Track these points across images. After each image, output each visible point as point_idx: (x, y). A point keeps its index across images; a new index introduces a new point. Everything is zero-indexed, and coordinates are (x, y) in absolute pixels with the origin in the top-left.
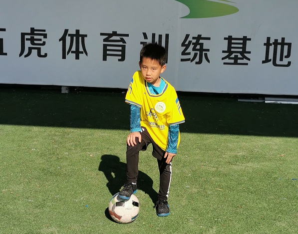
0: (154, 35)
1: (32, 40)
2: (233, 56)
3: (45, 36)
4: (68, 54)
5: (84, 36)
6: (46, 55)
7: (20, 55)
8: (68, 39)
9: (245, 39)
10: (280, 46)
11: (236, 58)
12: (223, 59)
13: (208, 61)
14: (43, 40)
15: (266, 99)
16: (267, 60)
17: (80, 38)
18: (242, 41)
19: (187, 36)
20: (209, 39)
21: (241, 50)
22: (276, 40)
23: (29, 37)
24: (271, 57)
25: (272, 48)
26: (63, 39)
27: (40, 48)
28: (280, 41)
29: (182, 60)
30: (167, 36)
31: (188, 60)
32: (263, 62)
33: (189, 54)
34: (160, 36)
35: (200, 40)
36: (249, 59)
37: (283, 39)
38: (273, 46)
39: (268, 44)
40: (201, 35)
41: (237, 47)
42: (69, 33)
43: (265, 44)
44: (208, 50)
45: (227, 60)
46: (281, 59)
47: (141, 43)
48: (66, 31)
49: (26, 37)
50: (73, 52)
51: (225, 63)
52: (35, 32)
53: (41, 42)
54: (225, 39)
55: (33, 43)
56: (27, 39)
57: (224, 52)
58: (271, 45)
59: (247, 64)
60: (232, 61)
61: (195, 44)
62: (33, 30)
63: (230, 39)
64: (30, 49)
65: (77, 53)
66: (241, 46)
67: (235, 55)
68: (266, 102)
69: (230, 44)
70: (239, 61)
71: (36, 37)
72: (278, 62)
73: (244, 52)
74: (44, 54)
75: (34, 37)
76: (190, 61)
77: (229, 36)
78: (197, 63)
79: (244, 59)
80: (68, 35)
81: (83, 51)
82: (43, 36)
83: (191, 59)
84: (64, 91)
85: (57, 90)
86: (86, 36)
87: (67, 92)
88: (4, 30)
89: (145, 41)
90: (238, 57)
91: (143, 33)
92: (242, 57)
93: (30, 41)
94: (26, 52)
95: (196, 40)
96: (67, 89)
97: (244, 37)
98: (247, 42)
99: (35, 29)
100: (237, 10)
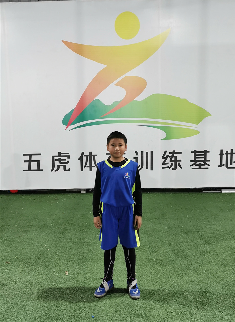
0: (142, 152)
1: (60, 160)
3: (68, 157)
4: (84, 168)
5: (95, 156)
6: (69, 170)
7: (52, 170)
8: (84, 158)
9: (205, 152)
10: (230, 155)
11: (200, 165)
12: (191, 166)
13: (181, 168)
14: (67, 160)
15: (222, 190)
16: (221, 165)
17: (92, 157)
18: (203, 153)
19: (166, 152)
20: (181, 153)
21: (203, 159)
22: (227, 151)
23: (57, 158)
24: (224, 162)
25: (224, 157)
26: (81, 159)
27: (65, 165)
28: (229, 152)
29: (163, 168)
30: (152, 152)
31: (167, 167)
32: (219, 166)
33: (168, 163)
34: (147, 153)
35: (175, 154)
36: (209, 165)
37: (232, 150)
39: (221, 154)
40: (175, 151)
41: (200, 158)
42: (84, 154)
43: (219, 154)
44: (180, 161)
45: (194, 167)
46: (231, 164)
47: (134, 158)
48: (83, 153)
49: (56, 158)
50: (88, 167)
51: (192, 169)
52: (62, 155)
53: (66, 161)
54: (192, 152)
55: (60, 162)
56: (56, 160)
57: (191, 161)
58: (224, 154)
59: (208, 168)
60: (198, 167)
61: (171, 157)
62: (60, 153)
63: (195, 152)
64: (59, 166)
65: (91, 167)
67: (199, 163)
68: (223, 192)
69: (195, 155)
70: (202, 167)
71: (62, 158)
72: (229, 165)
73: (205, 160)
74: (68, 169)
75: (61, 158)
76: (168, 168)
77: (194, 150)
78: (173, 169)
79: (206, 165)
80: (84, 156)
81: (95, 165)
82: (67, 157)
83: (169, 167)
84: (83, 192)
85: (78, 191)
86: (96, 155)
87: (85, 192)
88: (40, 154)
89: (137, 156)
90: (202, 164)
91: (135, 151)
92: (204, 164)
93: (58, 161)
94: (56, 168)
95: (172, 154)
96: (84, 191)
97: (204, 150)
98: (207, 153)
99: (61, 153)
100: (199, 132)
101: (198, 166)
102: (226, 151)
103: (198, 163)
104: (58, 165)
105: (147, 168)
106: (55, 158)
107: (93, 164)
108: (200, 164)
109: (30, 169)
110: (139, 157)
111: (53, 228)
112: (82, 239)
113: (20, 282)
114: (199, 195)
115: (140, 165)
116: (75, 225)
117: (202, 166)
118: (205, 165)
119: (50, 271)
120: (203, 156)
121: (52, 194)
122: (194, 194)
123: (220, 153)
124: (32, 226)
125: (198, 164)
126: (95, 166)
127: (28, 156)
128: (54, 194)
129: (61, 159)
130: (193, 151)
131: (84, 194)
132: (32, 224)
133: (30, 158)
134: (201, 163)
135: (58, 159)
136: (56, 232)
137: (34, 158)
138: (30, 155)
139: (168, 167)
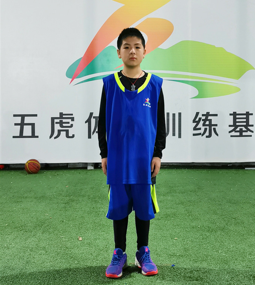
0: (168, 114)
1: (61, 123)
2: (238, 129)
4: (93, 134)
7: (51, 137)
8: (93, 121)
12: (230, 132)
13: (217, 135)
18: (245, 116)
19: (197, 114)
21: (245, 124)
26: (89, 121)
27: (68, 130)
29: (194, 135)
30: (180, 114)
31: (200, 134)
33: (200, 129)
34: (174, 115)
36: (252, 132)
41: (241, 122)
44: (216, 125)
48: (91, 114)
49: (56, 121)
51: (231, 136)
52: (64, 116)
54: (231, 115)
55: (62, 126)
57: (230, 126)
59: (251, 136)
60: (238, 134)
62: (61, 114)
66: (245, 120)
69: (235, 119)
70: (244, 134)
73: (247, 125)
74: (72, 136)
75: (62, 120)
77: (233, 112)
78: (207, 137)
80: (92, 117)
87: (92, 168)
88: (36, 115)
92: (246, 130)
94: (56, 134)
95: (205, 117)
97: (246, 112)
98: (250, 116)
100: (239, 90)
104: (58, 130)
105: (174, 135)
108: (241, 129)
109: (21, 136)
111: (55, 199)
119: (56, 237)
127: (20, 118)
133: (23, 120)
135: (59, 121)
137: (27, 120)
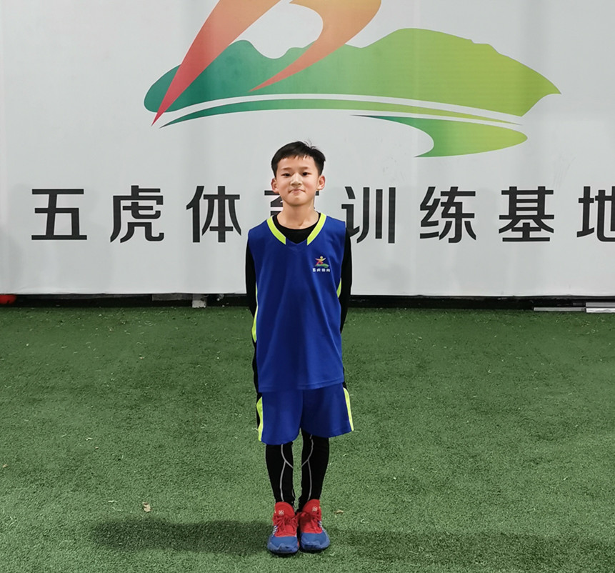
0: (366, 191)
1: (135, 209)
3: (160, 200)
4: (203, 234)
5: (234, 198)
6: (161, 237)
7: (113, 238)
8: (204, 204)
9: (542, 192)
10: (610, 202)
11: (526, 229)
12: (501, 231)
13: (473, 236)
14: (157, 207)
15: (587, 304)
16: (586, 231)
17: (227, 201)
18: (535, 197)
19: (431, 190)
20: (472, 194)
21: (535, 213)
22: (602, 192)
23: (128, 203)
24: (593, 223)
25: (594, 207)
26: (194, 205)
27: (150, 223)
28: (609, 193)
29: (423, 236)
30: (392, 191)
31: (435, 235)
32: (580, 234)
33: (436, 223)
34: (379, 193)
35: (456, 197)
36: (551, 230)
38: (596, 202)
39: (586, 200)
40: (457, 188)
41: (527, 208)
42: (204, 193)
43: (580, 200)
44: (472, 216)
45: (510, 234)
46: (613, 228)
47: (344, 206)
48: (200, 189)
49: (124, 203)
50: (213, 229)
51: (505, 240)
52: (140, 194)
53: (152, 213)
54: (504, 193)
55: (136, 215)
56: (125, 208)
57: (502, 217)
58: (592, 201)
59: (548, 239)
60: (519, 235)
61: (447, 206)
62: (135, 189)
63: (512, 192)
64: (131, 226)
65: (222, 230)
67: (524, 224)
68: (588, 310)
69: (513, 202)
70: (533, 234)
71: (141, 203)
72: (608, 233)
73: (541, 216)
74: (158, 235)
75: (137, 203)
76: (438, 238)
77: (510, 188)
78: (451, 240)
79: (542, 230)
80: (202, 196)
81: (232, 225)
82: (155, 201)
83: (440, 234)
84: (197, 304)
85: (183, 302)
86: (237, 197)
87: (203, 305)
88: (80, 192)
89: (350, 202)
90: (531, 226)
91: (346, 187)
92: (537, 226)
93: (130, 211)
94: (124, 231)
95: (447, 197)
96: (202, 300)
97: (539, 187)
98: (547, 196)
99: (140, 188)
100: (525, 138)
101: (521, 233)
102: (599, 191)
103: (520, 225)
104: (129, 223)
105: (379, 235)
106: (122, 201)
107: (229, 223)
108: (526, 225)
109: (50, 235)
110: (358, 204)
111: (112, 396)
112: (191, 423)
113: (12, 528)
114: (523, 317)
115: (359, 227)
116: (173, 387)
117: (531, 233)
118: (540, 230)
119: (100, 503)
120: (535, 205)
121: (112, 309)
122: (508, 316)
123: (583, 197)
124: (53, 388)
125: (522, 226)
126: (234, 228)
127: (47, 196)
128: (116, 309)
129: (140, 205)
130: (508, 189)
131: (200, 309)
132: (52, 383)
133: (53, 201)
134: (529, 224)
135: (130, 205)
136: (121, 403)
137: (62, 201)
138: (53, 194)
139: (438, 233)
